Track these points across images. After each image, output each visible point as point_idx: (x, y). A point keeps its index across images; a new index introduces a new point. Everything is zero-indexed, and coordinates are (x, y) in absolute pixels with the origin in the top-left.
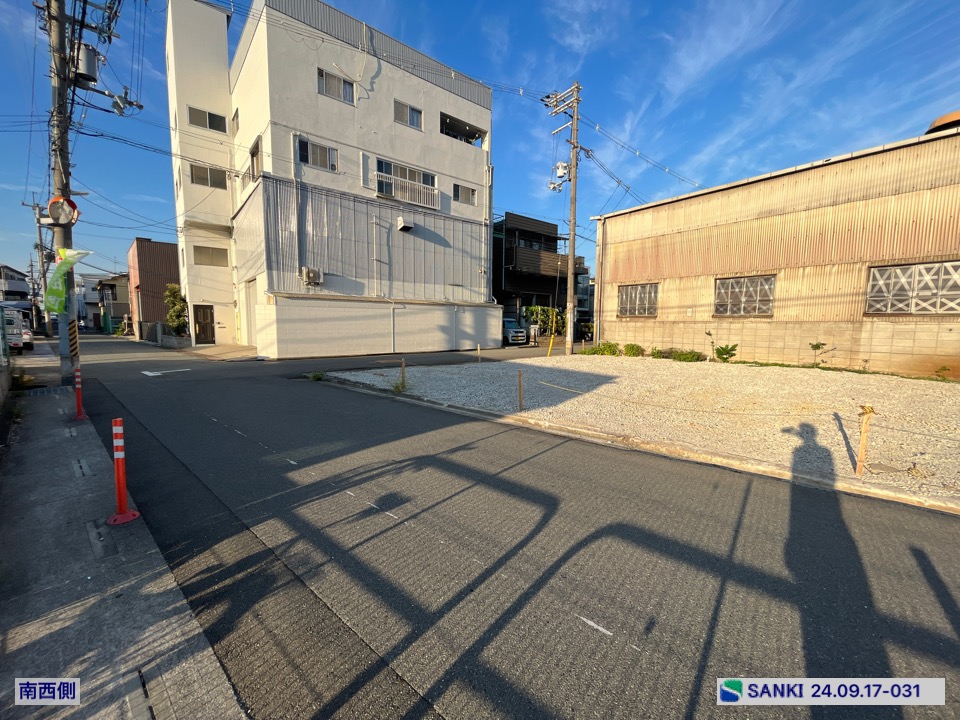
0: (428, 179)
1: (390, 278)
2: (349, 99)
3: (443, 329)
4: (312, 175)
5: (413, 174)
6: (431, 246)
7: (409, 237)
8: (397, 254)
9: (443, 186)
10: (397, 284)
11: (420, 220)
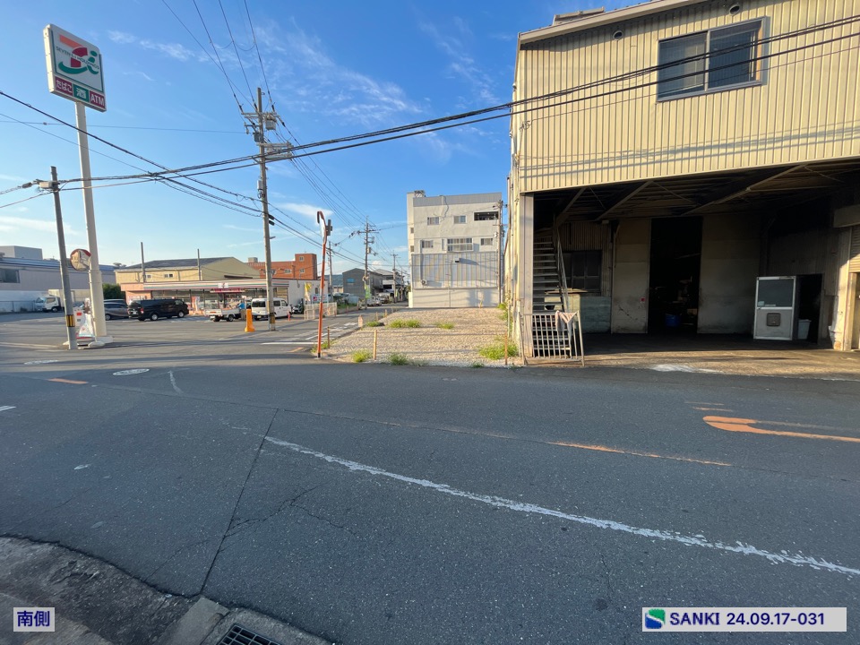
0: (469, 240)
1: (452, 280)
2: (437, 223)
3: (468, 299)
4: (426, 251)
5: (462, 241)
6: (469, 266)
7: (460, 265)
8: (455, 271)
9: (477, 241)
10: (455, 282)
11: (464, 257)
